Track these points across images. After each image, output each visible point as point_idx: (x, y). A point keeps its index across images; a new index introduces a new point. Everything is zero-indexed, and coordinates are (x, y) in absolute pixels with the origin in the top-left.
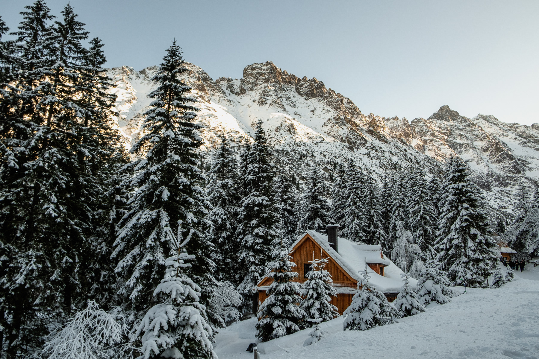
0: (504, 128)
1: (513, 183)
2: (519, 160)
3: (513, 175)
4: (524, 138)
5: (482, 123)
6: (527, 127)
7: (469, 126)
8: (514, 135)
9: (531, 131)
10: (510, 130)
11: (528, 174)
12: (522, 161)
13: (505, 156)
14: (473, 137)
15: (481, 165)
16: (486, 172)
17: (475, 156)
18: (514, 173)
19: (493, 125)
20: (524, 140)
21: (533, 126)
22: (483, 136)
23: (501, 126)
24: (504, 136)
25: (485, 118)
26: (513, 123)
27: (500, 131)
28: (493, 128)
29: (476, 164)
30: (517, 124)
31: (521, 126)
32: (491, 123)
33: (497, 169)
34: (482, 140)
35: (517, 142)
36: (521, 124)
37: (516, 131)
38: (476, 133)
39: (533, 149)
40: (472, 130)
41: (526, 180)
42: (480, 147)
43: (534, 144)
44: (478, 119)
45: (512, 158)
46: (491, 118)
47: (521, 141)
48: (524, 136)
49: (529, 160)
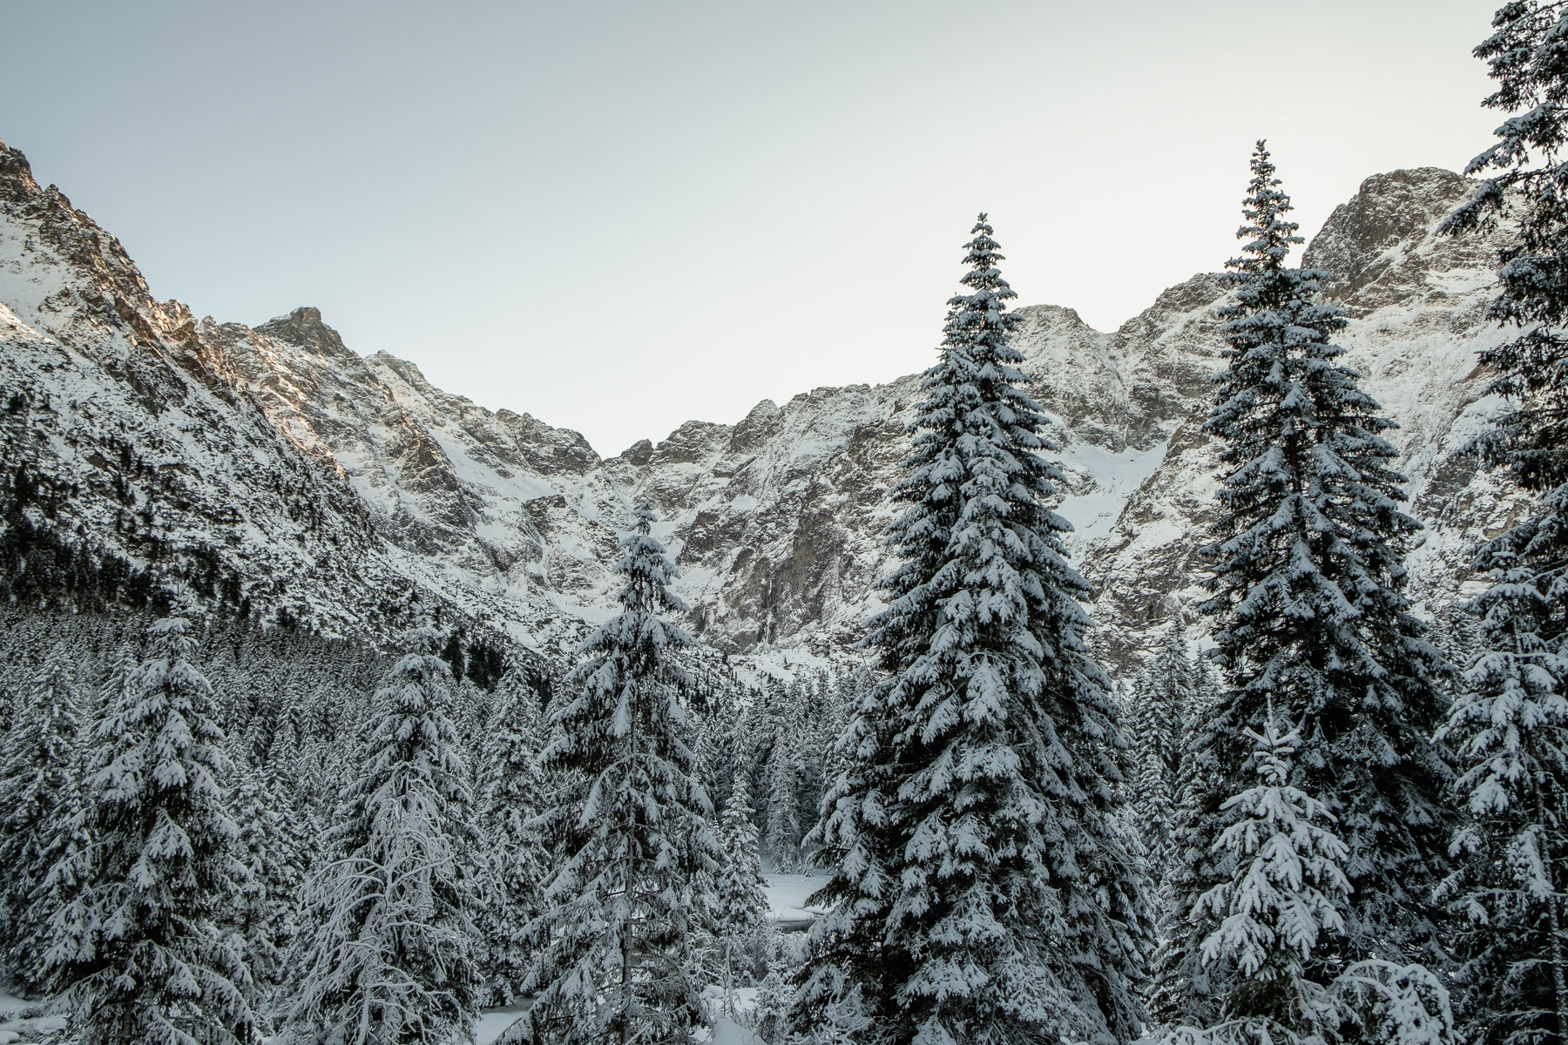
0: (436, 402)
1: (449, 547)
2: (467, 493)
3: (451, 529)
4: (478, 439)
5: (386, 375)
6: (487, 413)
7: (362, 379)
8: (456, 427)
9: (496, 427)
10: (448, 411)
11: (482, 531)
12: (473, 496)
13: (439, 477)
14: (368, 411)
15: (382, 489)
16: (392, 511)
17: (370, 462)
18: (452, 523)
19: (412, 389)
20: (477, 443)
21: (502, 414)
22: (392, 414)
23: (431, 396)
24: (435, 423)
25: (395, 365)
26: (458, 394)
27: (426, 409)
28: (413, 398)
29: (369, 486)
30: (466, 400)
31: (475, 408)
32: (407, 381)
33: (420, 508)
34: (388, 424)
35: (463, 447)
36: (477, 404)
37: (462, 416)
38: (377, 402)
39: (493, 470)
40: (369, 392)
41: (476, 545)
42: (382, 443)
43: (498, 460)
44: (377, 364)
45: (452, 485)
46: (408, 368)
47: (471, 446)
48: (478, 434)
49: (486, 498)
